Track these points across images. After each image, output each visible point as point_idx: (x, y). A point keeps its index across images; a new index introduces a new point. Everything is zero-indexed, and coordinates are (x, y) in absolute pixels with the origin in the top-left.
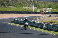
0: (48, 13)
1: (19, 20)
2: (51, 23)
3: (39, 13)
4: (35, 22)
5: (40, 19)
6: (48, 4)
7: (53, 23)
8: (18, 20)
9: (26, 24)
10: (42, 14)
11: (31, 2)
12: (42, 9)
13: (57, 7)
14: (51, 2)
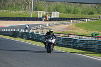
0: (54, 19)
1: (11, 30)
2: (59, 34)
3: (40, 19)
4: (35, 33)
5: (42, 29)
6: (53, 5)
7: (62, 35)
8: (9, 30)
9: (50, 41)
10: (45, 20)
11: (28, 3)
12: (45, 14)
13: (67, 10)
14: (59, 3)
